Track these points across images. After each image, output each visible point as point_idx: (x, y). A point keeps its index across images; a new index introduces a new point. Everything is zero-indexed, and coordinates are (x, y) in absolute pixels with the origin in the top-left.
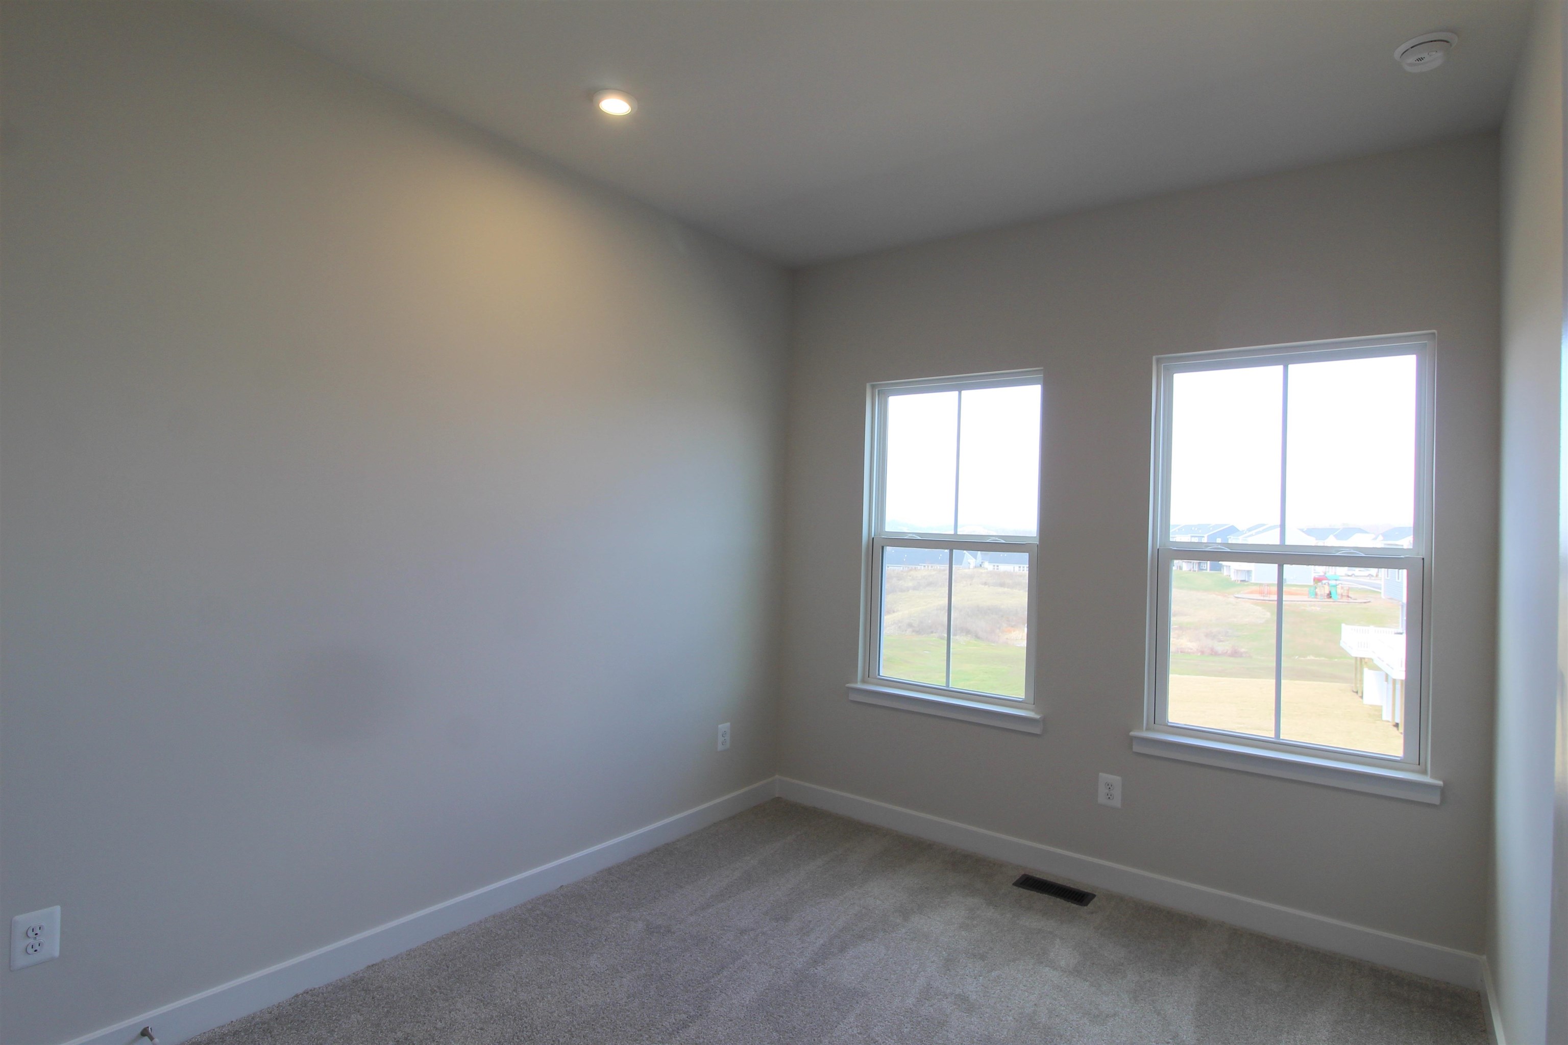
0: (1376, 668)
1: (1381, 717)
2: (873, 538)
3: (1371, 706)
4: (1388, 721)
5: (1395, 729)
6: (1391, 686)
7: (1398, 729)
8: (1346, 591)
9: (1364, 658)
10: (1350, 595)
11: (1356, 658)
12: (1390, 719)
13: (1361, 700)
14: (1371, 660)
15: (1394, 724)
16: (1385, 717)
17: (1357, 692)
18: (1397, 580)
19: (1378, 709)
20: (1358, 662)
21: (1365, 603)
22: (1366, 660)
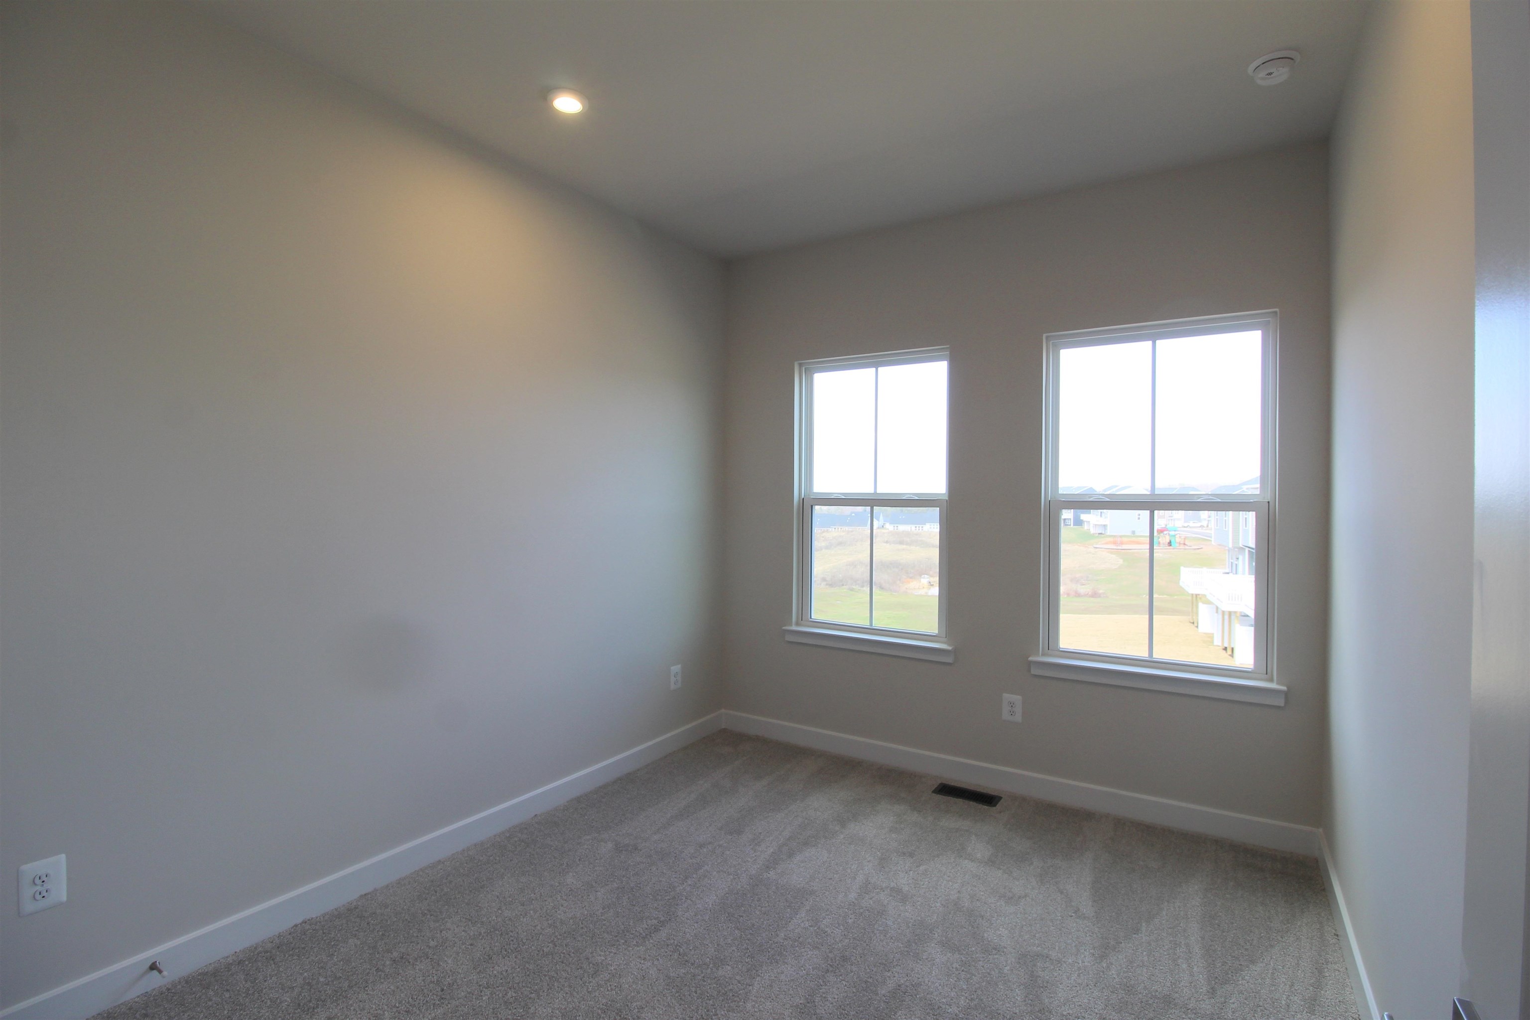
0: (1209, 603)
1: (1213, 643)
2: (803, 499)
3: (1205, 633)
4: (1219, 646)
5: (1224, 652)
6: (1220, 616)
7: (1226, 652)
8: (1183, 540)
9: (1199, 595)
10: (1186, 543)
11: (1192, 595)
12: (1220, 644)
13: (1196, 629)
14: (1204, 596)
15: (1224, 648)
16: (1216, 643)
17: (1193, 623)
18: (1224, 529)
19: (1210, 637)
20: (1194, 599)
21: (1198, 549)
22: (1200, 596)
